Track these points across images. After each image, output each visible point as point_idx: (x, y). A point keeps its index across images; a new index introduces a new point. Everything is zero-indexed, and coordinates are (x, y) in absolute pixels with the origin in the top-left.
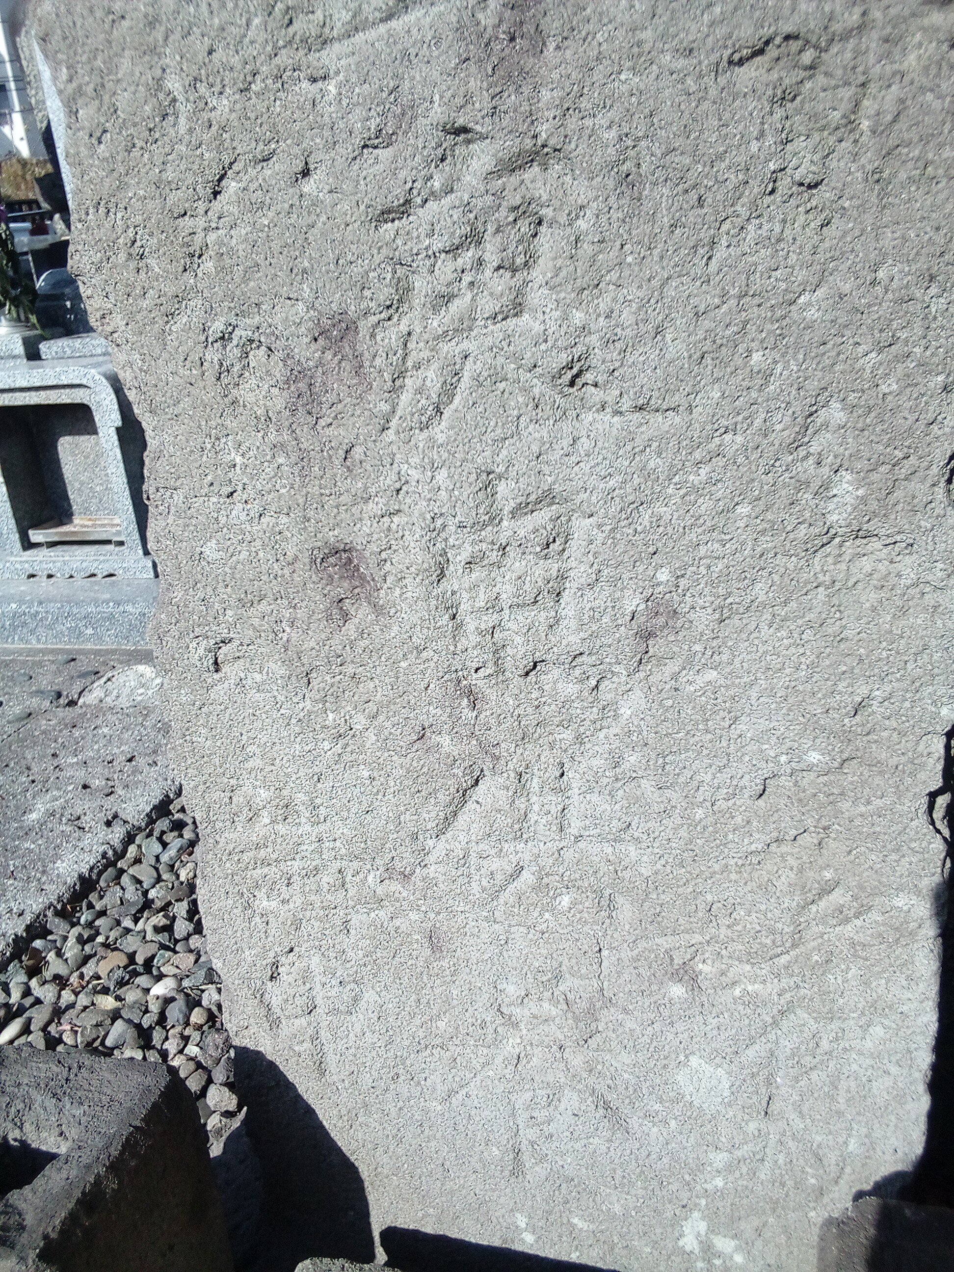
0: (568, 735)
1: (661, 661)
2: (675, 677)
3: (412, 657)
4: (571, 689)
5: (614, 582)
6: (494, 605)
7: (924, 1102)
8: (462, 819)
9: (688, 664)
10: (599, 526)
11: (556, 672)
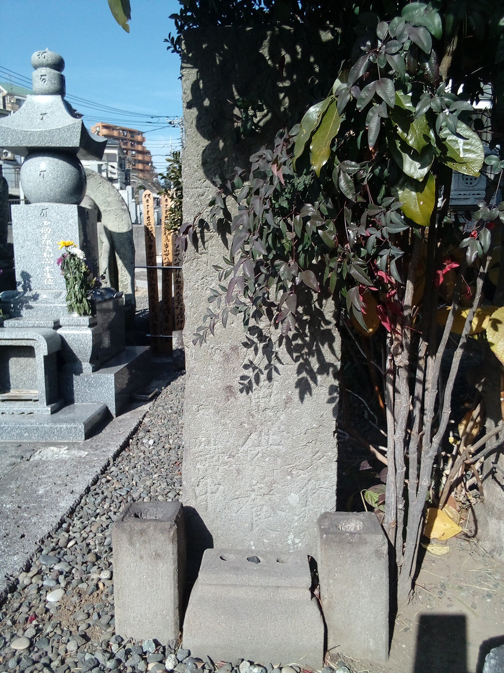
0: (270, 423)
1: (289, 408)
2: (291, 411)
3: (241, 408)
4: (272, 414)
5: (281, 393)
6: (258, 398)
7: (335, 498)
8: (247, 442)
9: (293, 408)
10: (279, 383)
11: (269, 410)
